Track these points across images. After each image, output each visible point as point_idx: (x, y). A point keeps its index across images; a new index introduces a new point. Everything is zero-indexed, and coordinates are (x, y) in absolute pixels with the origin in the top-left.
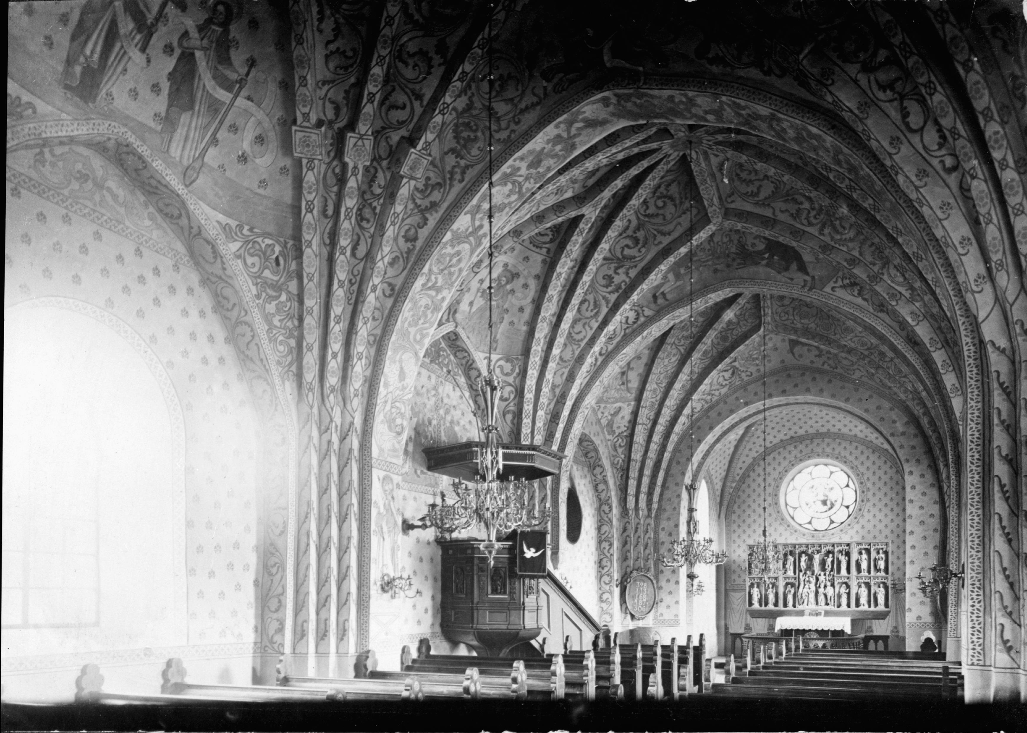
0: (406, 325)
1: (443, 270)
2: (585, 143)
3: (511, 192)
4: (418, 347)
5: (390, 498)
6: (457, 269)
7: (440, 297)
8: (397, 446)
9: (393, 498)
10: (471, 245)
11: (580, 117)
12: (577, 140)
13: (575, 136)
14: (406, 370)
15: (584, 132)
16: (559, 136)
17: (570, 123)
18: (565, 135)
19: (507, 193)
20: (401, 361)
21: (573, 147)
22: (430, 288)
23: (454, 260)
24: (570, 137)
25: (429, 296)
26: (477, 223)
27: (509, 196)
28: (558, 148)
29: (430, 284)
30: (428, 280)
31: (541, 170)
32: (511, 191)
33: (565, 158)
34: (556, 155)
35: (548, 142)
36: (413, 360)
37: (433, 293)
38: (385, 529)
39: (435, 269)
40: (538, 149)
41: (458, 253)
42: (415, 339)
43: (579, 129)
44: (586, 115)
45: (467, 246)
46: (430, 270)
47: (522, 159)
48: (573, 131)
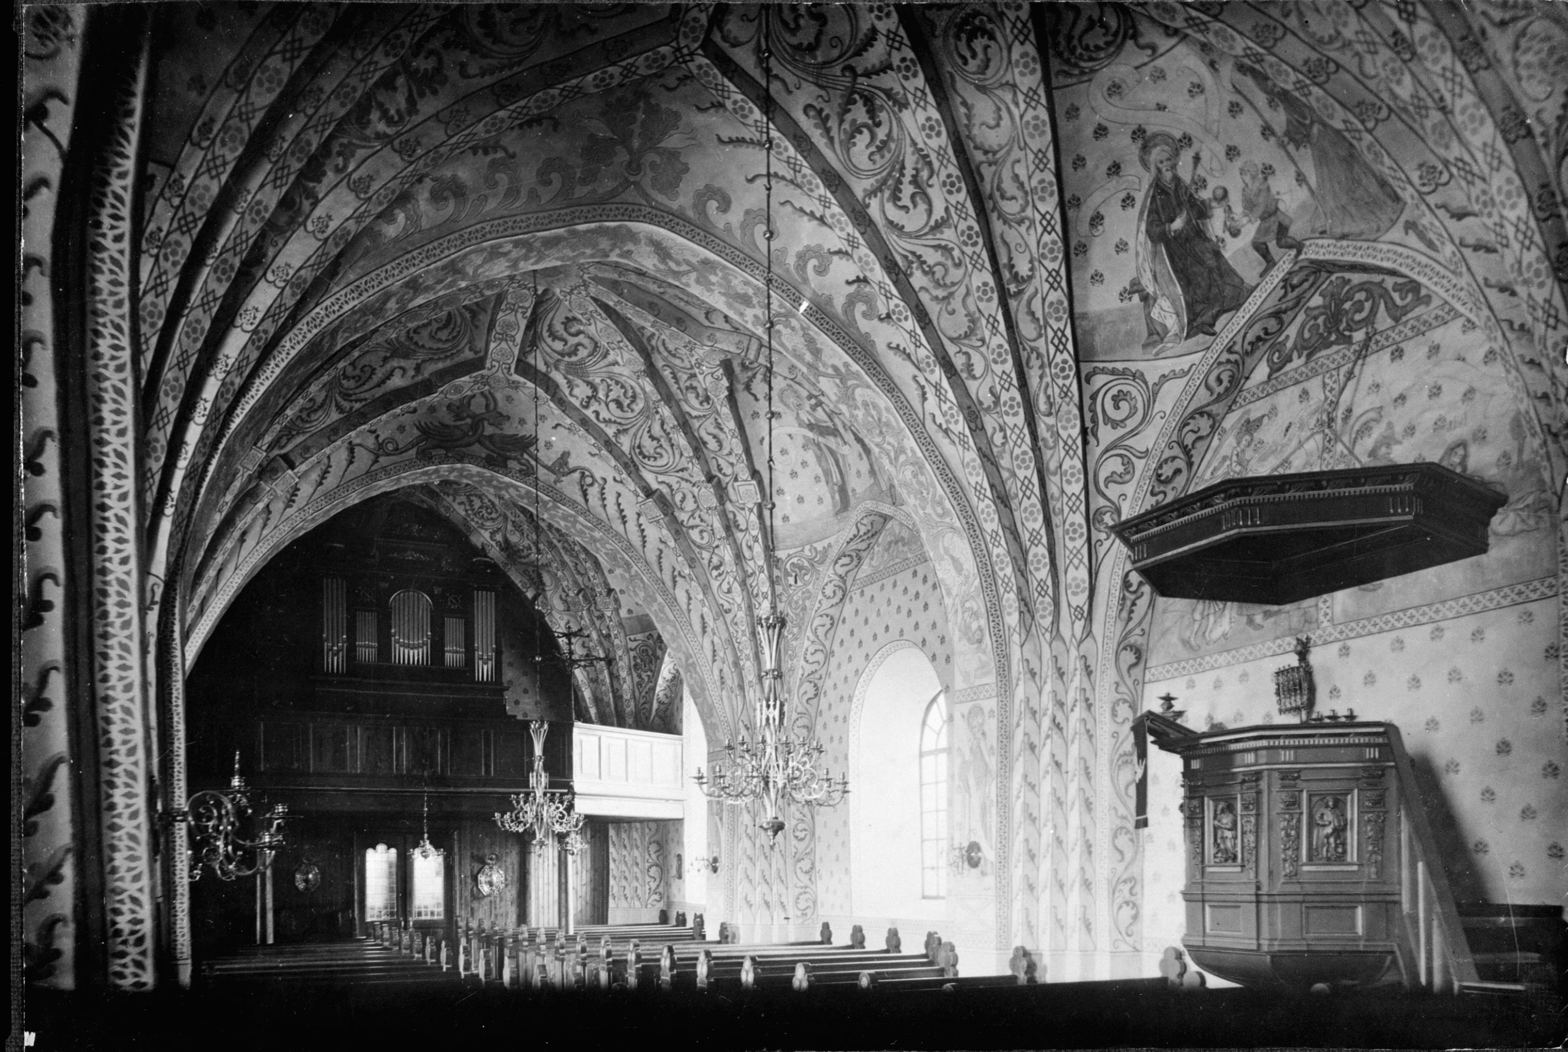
0: (921, 512)
1: (881, 432)
2: (692, 251)
3: (787, 325)
4: (948, 520)
5: (979, 735)
6: (885, 414)
7: (910, 454)
8: (984, 658)
9: (984, 734)
10: (858, 386)
11: (662, 267)
12: (694, 260)
13: (688, 263)
14: (957, 555)
15: (679, 258)
16: (698, 282)
17: (677, 274)
18: (694, 275)
19: (789, 330)
20: (946, 550)
21: (705, 262)
22: (897, 458)
23: (874, 413)
24: (694, 269)
25: (904, 464)
26: (830, 371)
27: (793, 329)
28: (713, 279)
29: (892, 454)
30: (888, 454)
31: (751, 292)
32: (786, 327)
33: (725, 267)
34: (724, 278)
35: (710, 290)
36: (956, 538)
37: (902, 458)
38: (972, 782)
39: (878, 440)
40: (723, 299)
41: (866, 405)
42: (940, 516)
43: (678, 263)
44: (656, 261)
45: (858, 391)
46: (877, 445)
47: (742, 315)
48: (684, 268)
